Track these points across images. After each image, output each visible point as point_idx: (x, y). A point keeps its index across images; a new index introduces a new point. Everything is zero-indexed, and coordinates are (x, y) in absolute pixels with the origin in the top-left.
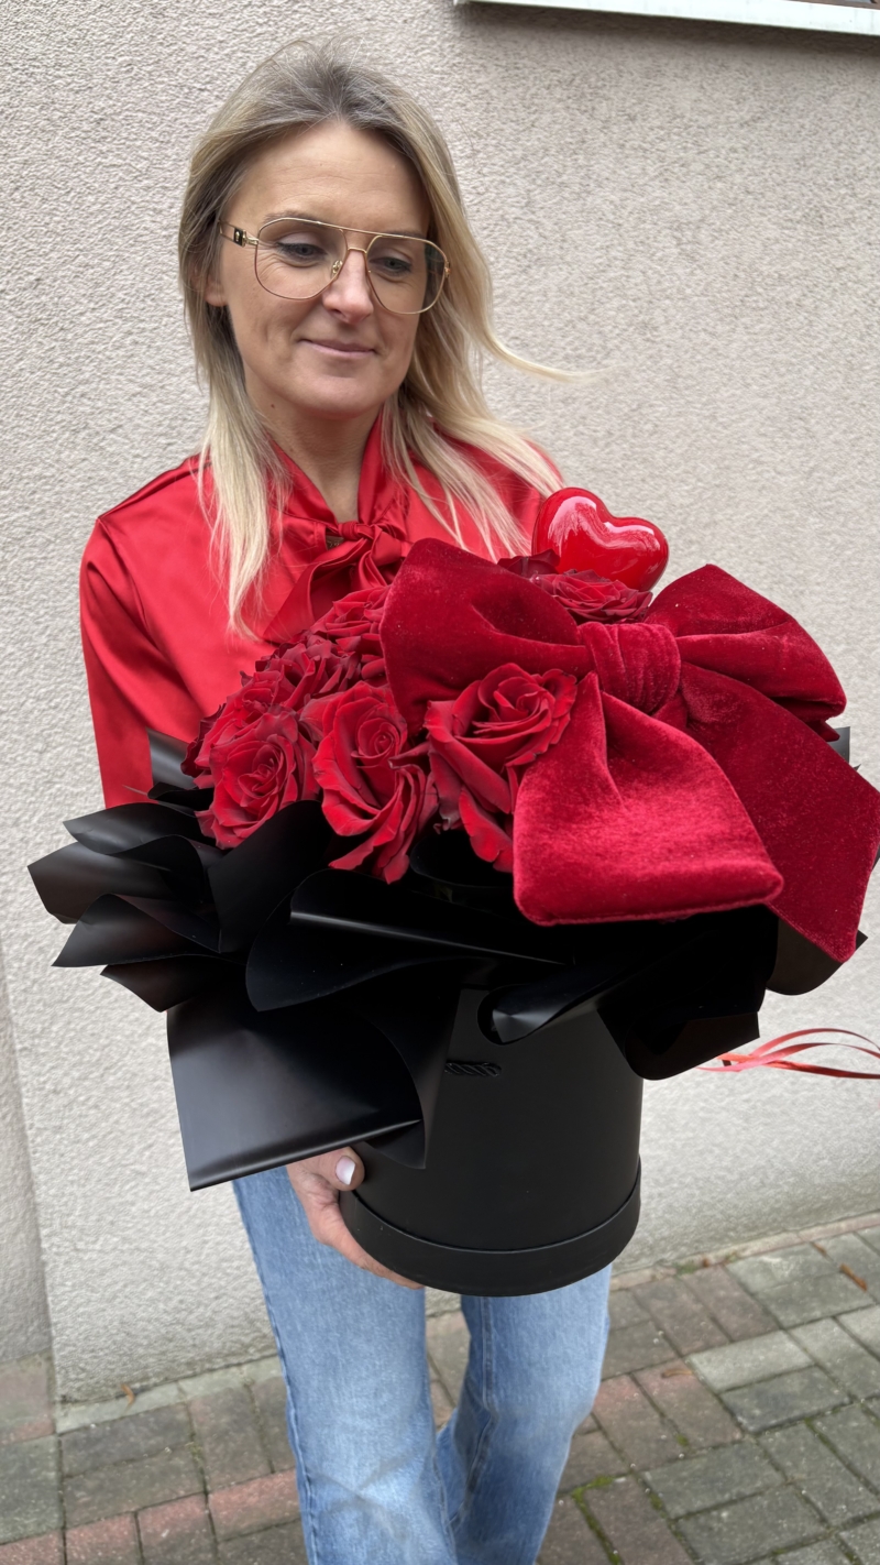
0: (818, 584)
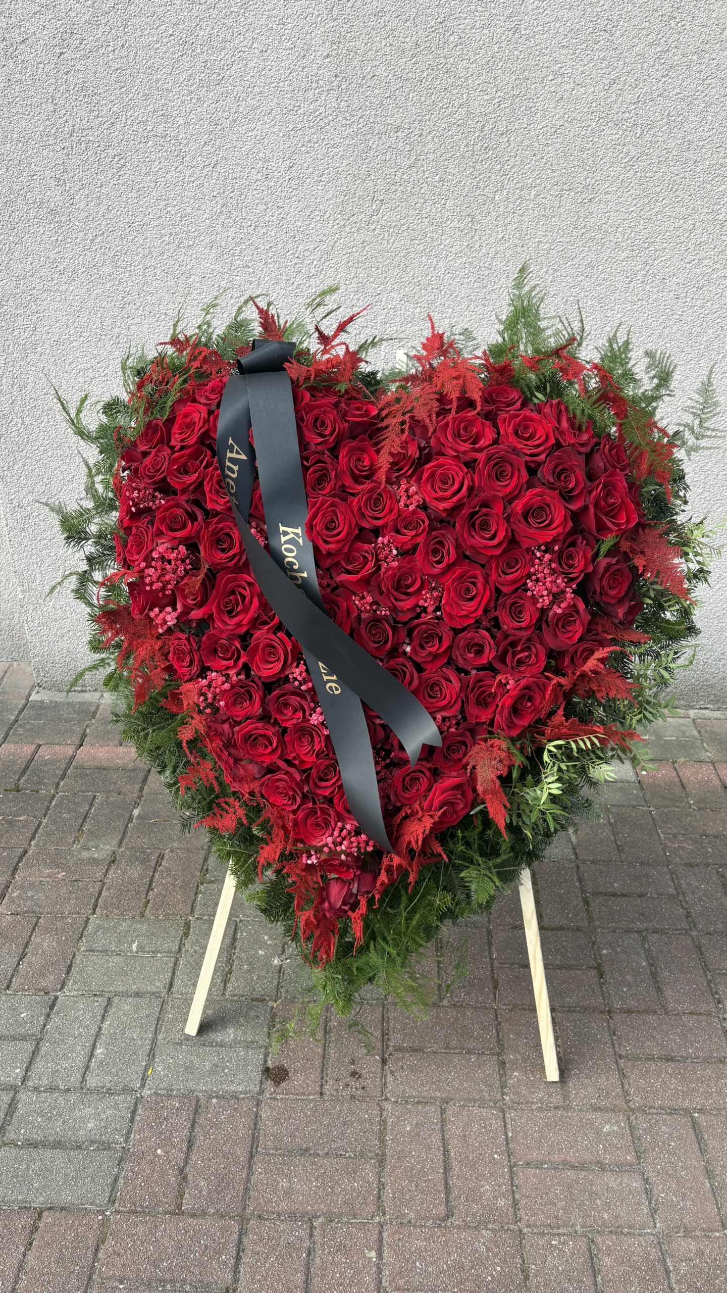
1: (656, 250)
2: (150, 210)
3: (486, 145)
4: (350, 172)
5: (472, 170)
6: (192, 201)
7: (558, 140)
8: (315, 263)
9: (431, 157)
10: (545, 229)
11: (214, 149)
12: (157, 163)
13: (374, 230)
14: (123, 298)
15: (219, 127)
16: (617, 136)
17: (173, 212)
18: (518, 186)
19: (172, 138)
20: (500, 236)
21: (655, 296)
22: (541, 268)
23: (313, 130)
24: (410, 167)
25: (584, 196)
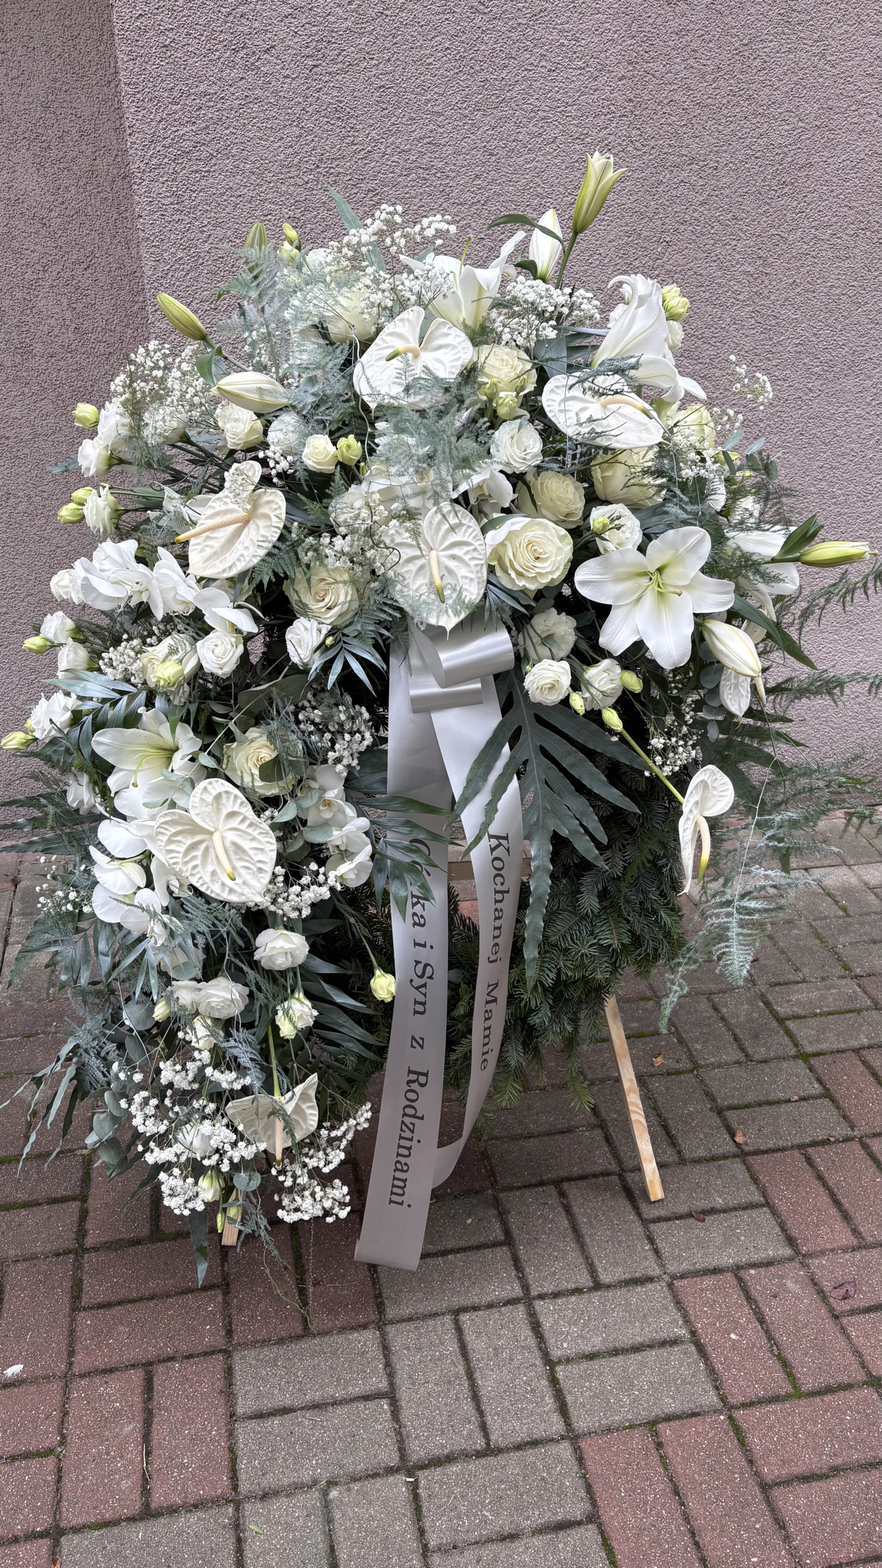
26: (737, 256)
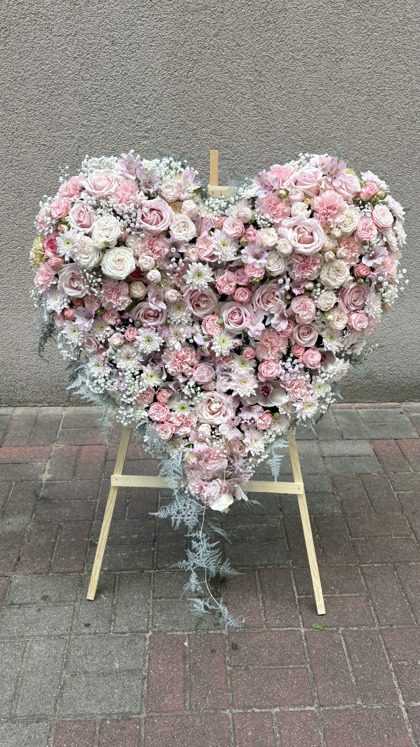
0: (353, 55)
1: (385, 95)
2: (29, 68)
3: (268, 20)
4: (173, 39)
5: (258, 38)
6: (59, 61)
7: (319, 16)
8: (150, 107)
9: (231, 27)
10: (308, 80)
11: (74, 23)
12: (32, 34)
13: (191, 82)
14: (13, 133)
15: (77, 7)
16: (359, 14)
17: (46, 69)
18: (291, 49)
19: (44, 15)
20: (279, 86)
21: (383, 128)
22: (307, 109)
23: (146, 8)
24: (216, 35)
25: (336, 57)
26: (242, 70)
